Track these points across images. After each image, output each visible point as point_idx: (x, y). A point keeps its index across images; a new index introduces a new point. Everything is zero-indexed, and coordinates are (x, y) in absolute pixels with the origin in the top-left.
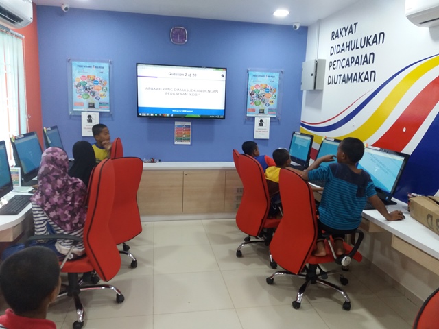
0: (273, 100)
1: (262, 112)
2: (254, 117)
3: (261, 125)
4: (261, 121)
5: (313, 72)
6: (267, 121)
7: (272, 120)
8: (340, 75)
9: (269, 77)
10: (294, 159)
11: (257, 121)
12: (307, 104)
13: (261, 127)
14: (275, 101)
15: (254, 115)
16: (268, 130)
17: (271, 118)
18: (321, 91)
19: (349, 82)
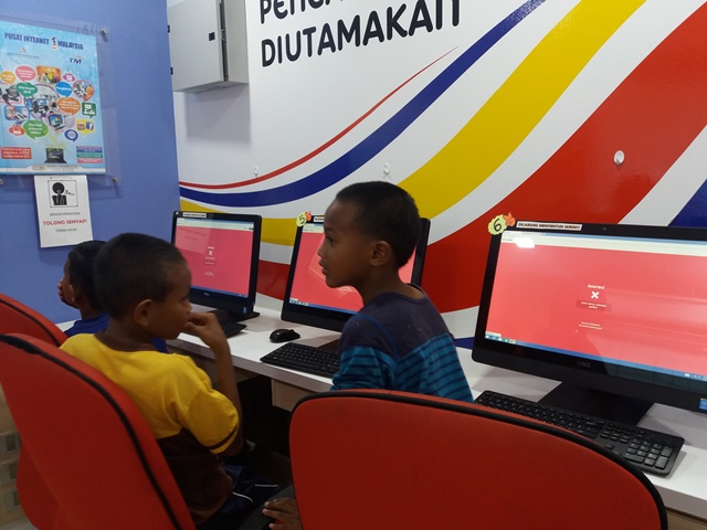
0: (88, 119)
1: (56, 157)
2: (30, 177)
3: (60, 200)
4: (58, 187)
5: (215, 28)
6: (77, 187)
7: (94, 182)
8: (309, 32)
9: (62, 44)
10: (199, 296)
11: (44, 189)
12: (191, 134)
13: (60, 209)
14: (97, 121)
15: (29, 170)
16: (86, 214)
17: (89, 176)
18: (243, 86)
19: (349, 46)
